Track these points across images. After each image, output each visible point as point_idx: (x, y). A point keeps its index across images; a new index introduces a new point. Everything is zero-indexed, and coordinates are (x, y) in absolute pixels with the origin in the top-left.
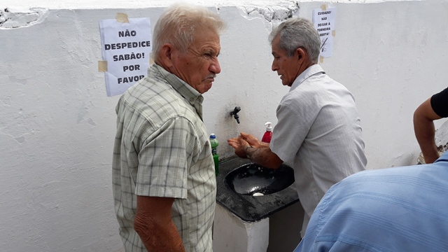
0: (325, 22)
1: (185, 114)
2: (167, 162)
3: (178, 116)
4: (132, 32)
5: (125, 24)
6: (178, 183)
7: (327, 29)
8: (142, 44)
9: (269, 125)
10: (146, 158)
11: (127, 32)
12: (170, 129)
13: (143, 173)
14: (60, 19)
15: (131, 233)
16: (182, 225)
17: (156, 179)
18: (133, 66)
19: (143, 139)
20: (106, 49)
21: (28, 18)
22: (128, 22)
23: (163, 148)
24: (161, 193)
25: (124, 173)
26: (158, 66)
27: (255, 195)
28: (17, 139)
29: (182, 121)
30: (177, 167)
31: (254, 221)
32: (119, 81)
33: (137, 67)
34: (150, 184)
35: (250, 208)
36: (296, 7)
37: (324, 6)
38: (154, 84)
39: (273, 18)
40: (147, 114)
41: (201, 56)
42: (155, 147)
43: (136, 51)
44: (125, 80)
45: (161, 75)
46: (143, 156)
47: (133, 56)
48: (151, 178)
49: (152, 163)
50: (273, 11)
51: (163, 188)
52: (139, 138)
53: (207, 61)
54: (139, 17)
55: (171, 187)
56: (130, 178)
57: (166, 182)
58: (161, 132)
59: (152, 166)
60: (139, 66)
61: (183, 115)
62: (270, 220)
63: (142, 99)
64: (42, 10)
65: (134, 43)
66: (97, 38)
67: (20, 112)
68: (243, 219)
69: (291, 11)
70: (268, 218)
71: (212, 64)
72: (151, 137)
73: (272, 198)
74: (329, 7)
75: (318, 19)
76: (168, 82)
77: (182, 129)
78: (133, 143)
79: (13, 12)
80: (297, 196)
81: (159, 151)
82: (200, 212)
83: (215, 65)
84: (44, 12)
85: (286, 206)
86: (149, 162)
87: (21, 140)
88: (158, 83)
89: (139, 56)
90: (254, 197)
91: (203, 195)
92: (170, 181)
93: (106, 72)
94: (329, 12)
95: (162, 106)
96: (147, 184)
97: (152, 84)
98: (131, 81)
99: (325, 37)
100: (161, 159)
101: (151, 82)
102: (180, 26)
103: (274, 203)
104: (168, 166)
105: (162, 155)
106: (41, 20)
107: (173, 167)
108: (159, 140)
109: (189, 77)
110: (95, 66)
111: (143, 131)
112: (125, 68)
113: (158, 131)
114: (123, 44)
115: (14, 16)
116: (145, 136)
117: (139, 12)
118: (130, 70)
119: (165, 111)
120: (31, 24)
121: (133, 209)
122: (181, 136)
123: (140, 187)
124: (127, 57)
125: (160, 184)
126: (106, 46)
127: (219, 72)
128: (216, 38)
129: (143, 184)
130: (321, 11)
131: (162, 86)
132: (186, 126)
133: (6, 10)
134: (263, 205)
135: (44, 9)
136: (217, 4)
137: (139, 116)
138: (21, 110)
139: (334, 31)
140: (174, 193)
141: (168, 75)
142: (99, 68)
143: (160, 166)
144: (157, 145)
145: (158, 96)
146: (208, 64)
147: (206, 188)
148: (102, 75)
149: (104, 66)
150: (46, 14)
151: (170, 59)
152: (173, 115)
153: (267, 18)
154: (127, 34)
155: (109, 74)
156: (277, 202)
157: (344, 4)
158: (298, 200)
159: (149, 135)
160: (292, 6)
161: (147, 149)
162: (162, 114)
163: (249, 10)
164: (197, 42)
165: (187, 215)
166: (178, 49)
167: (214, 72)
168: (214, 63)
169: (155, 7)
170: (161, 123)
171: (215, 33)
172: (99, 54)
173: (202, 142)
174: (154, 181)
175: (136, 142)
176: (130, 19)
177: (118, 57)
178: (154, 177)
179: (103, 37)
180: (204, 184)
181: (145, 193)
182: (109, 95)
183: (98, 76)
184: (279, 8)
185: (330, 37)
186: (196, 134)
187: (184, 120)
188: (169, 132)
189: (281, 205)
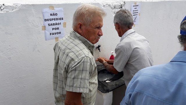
0: (136, 9)
1: (88, 55)
2: (81, 76)
3: (86, 56)
4: (56, 14)
5: (53, 11)
6: (85, 86)
7: (137, 13)
8: (60, 19)
9: (113, 52)
10: (71, 75)
11: (54, 14)
12: (82, 62)
13: (70, 81)
14: (26, 8)
15: (60, 103)
16: (84, 102)
17: (76, 84)
18: (56, 28)
19: (70, 66)
20: (45, 21)
21: (12, 8)
22: (54, 10)
23: (79, 70)
24: (78, 91)
25: (60, 79)
26: (76, 32)
27: (107, 81)
28: (8, 58)
29: (87, 58)
30: (85, 79)
31: (106, 93)
32: (51, 34)
33: (58, 29)
34: (73, 86)
35: (105, 87)
36: (124, 4)
37: (135, 3)
38: (74, 40)
39: (114, 8)
40: (71, 55)
41: (95, 28)
42: (75, 70)
43: (57, 22)
44: (53, 34)
45: (77, 36)
46: (70, 74)
47: (56, 24)
48: (73, 84)
49: (74, 77)
50: (114, 5)
51: (79, 89)
52: (68, 66)
53: (97, 30)
54: (59, 7)
55: (82, 88)
56: (63, 81)
57: (80, 86)
58: (78, 63)
59: (74, 78)
60: (59, 28)
61: (87, 56)
62: (113, 92)
63: (68, 47)
64: (18, 5)
65: (56, 19)
66: (41, 16)
67: (9, 47)
68: (101, 92)
69: (122, 5)
70: (112, 92)
71: (99, 32)
72: (73, 66)
73: (114, 83)
74: (138, 3)
75: (133, 9)
76: (80, 40)
77: (87, 62)
78: (65, 68)
79: (6, 5)
80: (124, 82)
81: (77, 72)
82: (92, 96)
83: (100, 32)
84: (19, 5)
85: (120, 86)
86: (73, 77)
87: (10, 58)
88: (75, 40)
89: (59, 24)
90: (106, 83)
91: (93, 88)
92: (82, 85)
93: (45, 31)
94: (138, 6)
95: (78, 52)
96: (71, 86)
97: (73, 40)
98: (55, 34)
99: (136, 16)
100: (78, 75)
101: (72, 39)
102: (86, 15)
103: (115, 85)
104: (81, 79)
105: (78, 73)
106: (18, 9)
107: (83, 79)
108: (77, 67)
109: (89, 37)
110: (41, 28)
111: (70, 63)
112: (53, 29)
113: (77, 63)
114: (52, 19)
115: (7, 7)
116: (71, 65)
117: (59, 6)
118: (55, 30)
119: (80, 54)
120: (14, 10)
121: (63, 95)
122: (87, 65)
123: (68, 87)
124: (54, 24)
125: (77, 86)
126: (45, 20)
127: (102, 35)
128: (101, 20)
129: (70, 86)
130: (134, 5)
131: (77, 41)
132: (89, 60)
133: (3, 5)
134: (110, 86)
135: (19, 4)
136: (91, 2)
137: (67, 55)
138: (10, 46)
139: (139, 14)
140: (83, 91)
141: (80, 36)
142: (42, 29)
143: (78, 78)
144: (76, 69)
145: (76, 46)
146: (98, 32)
147: (94, 85)
148: (43, 32)
149: (44, 28)
150: (20, 6)
151: (81, 29)
152: (83, 56)
153: (112, 8)
154: (54, 15)
155: (46, 31)
156: (116, 85)
157: (144, 2)
158: (125, 84)
159: (73, 65)
160: (122, 3)
161: (72, 71)
162: (78, 55)
163: (104, 5)
164: (93, 22)
165: (86, 97)
166: (85, 25)
167: (100, 35)
168: (100, 31)
169: (65, 3)
170: (78, 59)
171: (101, 18)
172: (42, 23)
173: (94, 66)
174: (75, 85)
175: (66, 68)
176: (55, 8)
177: (50, 25)
178: (75, 83)
179: (44, 16)
180: (93, 83)
181: (71, 90)
182: (46, 40)
183: (42, 32)
184: (117, 4)
185: (138, 16)
186: (93, 64)
187: (88, 58)
188: (82, 63)
189: (118, 86)
